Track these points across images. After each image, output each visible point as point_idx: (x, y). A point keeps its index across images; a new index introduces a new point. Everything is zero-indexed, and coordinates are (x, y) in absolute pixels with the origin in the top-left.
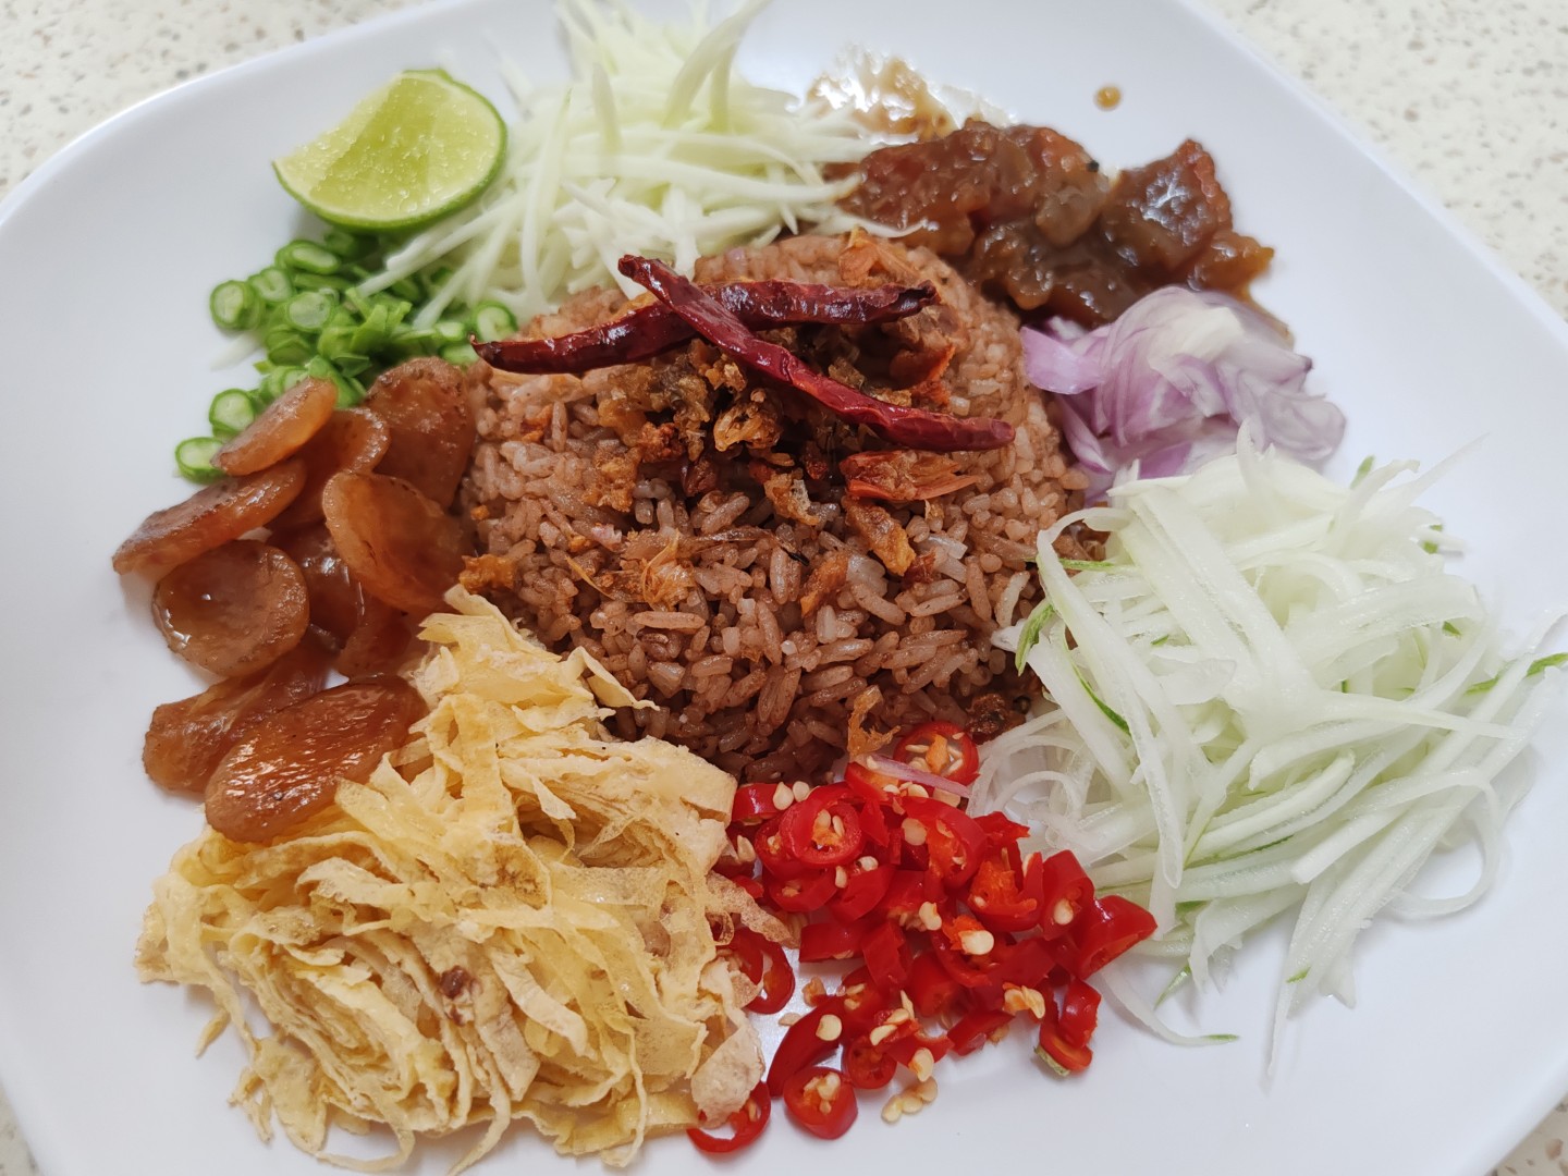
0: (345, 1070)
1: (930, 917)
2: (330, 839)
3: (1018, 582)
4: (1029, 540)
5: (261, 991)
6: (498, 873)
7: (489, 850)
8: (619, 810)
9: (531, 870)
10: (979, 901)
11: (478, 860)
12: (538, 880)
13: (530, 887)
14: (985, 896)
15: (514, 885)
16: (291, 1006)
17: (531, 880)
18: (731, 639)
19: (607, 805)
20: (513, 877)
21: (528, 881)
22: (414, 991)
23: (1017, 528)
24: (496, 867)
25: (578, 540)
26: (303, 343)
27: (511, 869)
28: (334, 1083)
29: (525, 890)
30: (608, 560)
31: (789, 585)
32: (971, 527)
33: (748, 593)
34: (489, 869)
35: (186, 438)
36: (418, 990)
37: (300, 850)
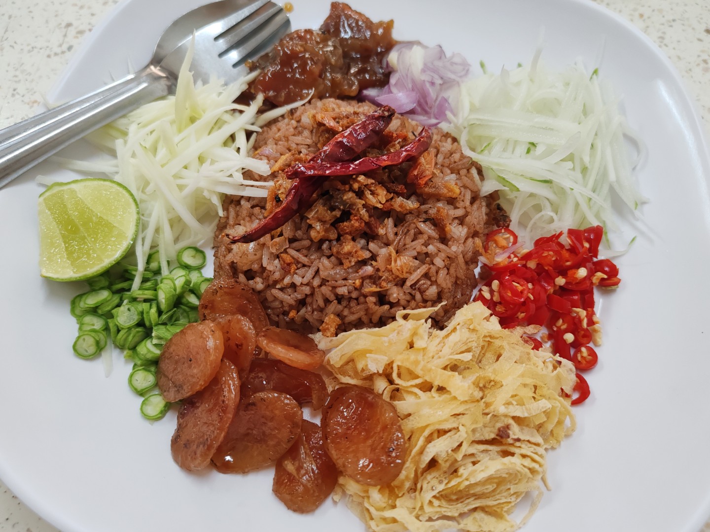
0: (498, 497)
1: (561, 281)
2: (421, 442)
3: (474, 171)
4: (463, 156)
5: (445, 512)
6: (480, 390)
7: (472, 386)
8: (469, 342)
9: (487, 379)
10: (568, 263)
11: (472, 393)
12: (492, 379)
13: (492, 383)
14: (568, 261)
15: (488, 388)
16: (458, 504)
17: (491, 381)
18: (439, 262)
19: (466, 344)
20: (484, 386)
21: (490, 382)
22: (489, 452)
23: (456, 156)
24: (478, 389)
25: (358, 282)
26: (139, 329)
27: (481, 385)
28: (499, 504)
29: (493, 385)
30: (374, 279)
31: (434, 230)
32: (448, 167)
33: (426, 245)
34: (477, 392)
35: (140, 407)
36: (490, 451)
37: (414, 456)
